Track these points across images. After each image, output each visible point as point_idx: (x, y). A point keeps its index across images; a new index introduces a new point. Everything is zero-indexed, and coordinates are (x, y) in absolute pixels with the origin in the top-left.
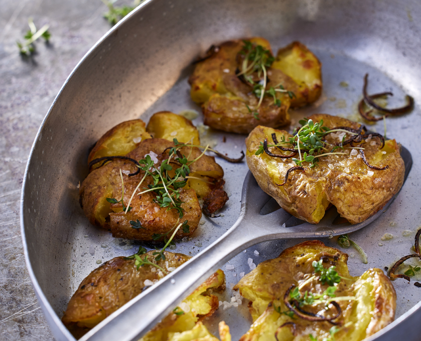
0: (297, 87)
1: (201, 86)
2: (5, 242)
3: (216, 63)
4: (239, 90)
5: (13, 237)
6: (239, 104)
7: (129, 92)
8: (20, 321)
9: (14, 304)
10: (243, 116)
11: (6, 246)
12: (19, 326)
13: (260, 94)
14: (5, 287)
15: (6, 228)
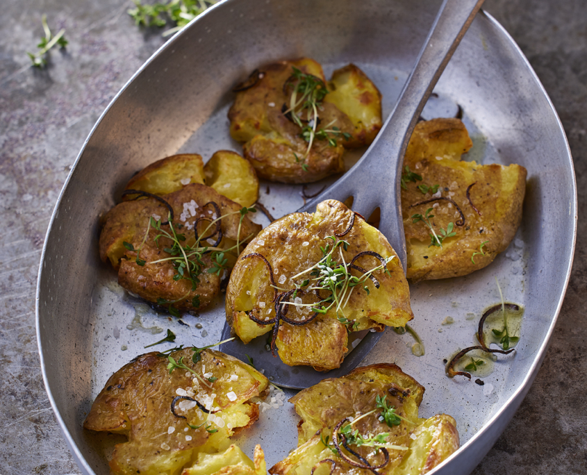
0: (353, 128)
1: (242, 124)
2: (18, 319)
3: (260, 93)
4: (286, 131)
5: (28, 314)
6: (285, 149)
7: (159, 130)
8: (36, 421)
9: (30, 400)
10: (289, 166)
11: (19, 325)
12: (35, 427)
13: (309, 137)
14: (20, 377)
15: (20, 302)
